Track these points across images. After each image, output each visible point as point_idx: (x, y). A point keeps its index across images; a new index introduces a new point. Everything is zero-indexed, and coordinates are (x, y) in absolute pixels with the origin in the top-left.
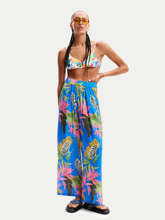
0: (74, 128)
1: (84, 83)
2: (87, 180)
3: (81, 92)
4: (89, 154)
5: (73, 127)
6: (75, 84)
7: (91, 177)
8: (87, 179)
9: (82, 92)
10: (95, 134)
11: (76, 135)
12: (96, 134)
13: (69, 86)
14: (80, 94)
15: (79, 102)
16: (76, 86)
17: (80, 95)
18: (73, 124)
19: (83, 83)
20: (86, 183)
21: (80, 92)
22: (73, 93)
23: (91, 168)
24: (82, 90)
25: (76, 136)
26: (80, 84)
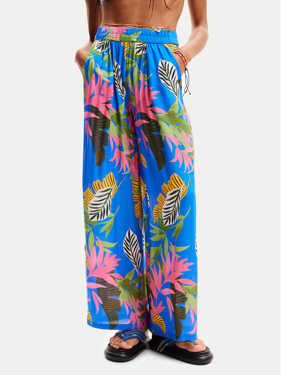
0: (123, 150)
1: (142, 34)
2: (165, 282)
3: (134, 57)
4: (164, 214)
5: (121, 148)
6: (121, 37)
7: (170, 273)
8: (163, 278)
9: (138, 58)
10: (174, 160)
11: (127, 170)
12: (178, 161)
13: (107, 45)
14: (132, 63)
15: (130, 85)
16: (122, 43)
17: (134, 64)
18: (120, 142)
19: (140, 32)
20: (163, 288)
21: (132, 58)
22: (116, 63)
23: (169, 250)
24: (139, 51)
25: (127, 173)
26: (134, 38)
